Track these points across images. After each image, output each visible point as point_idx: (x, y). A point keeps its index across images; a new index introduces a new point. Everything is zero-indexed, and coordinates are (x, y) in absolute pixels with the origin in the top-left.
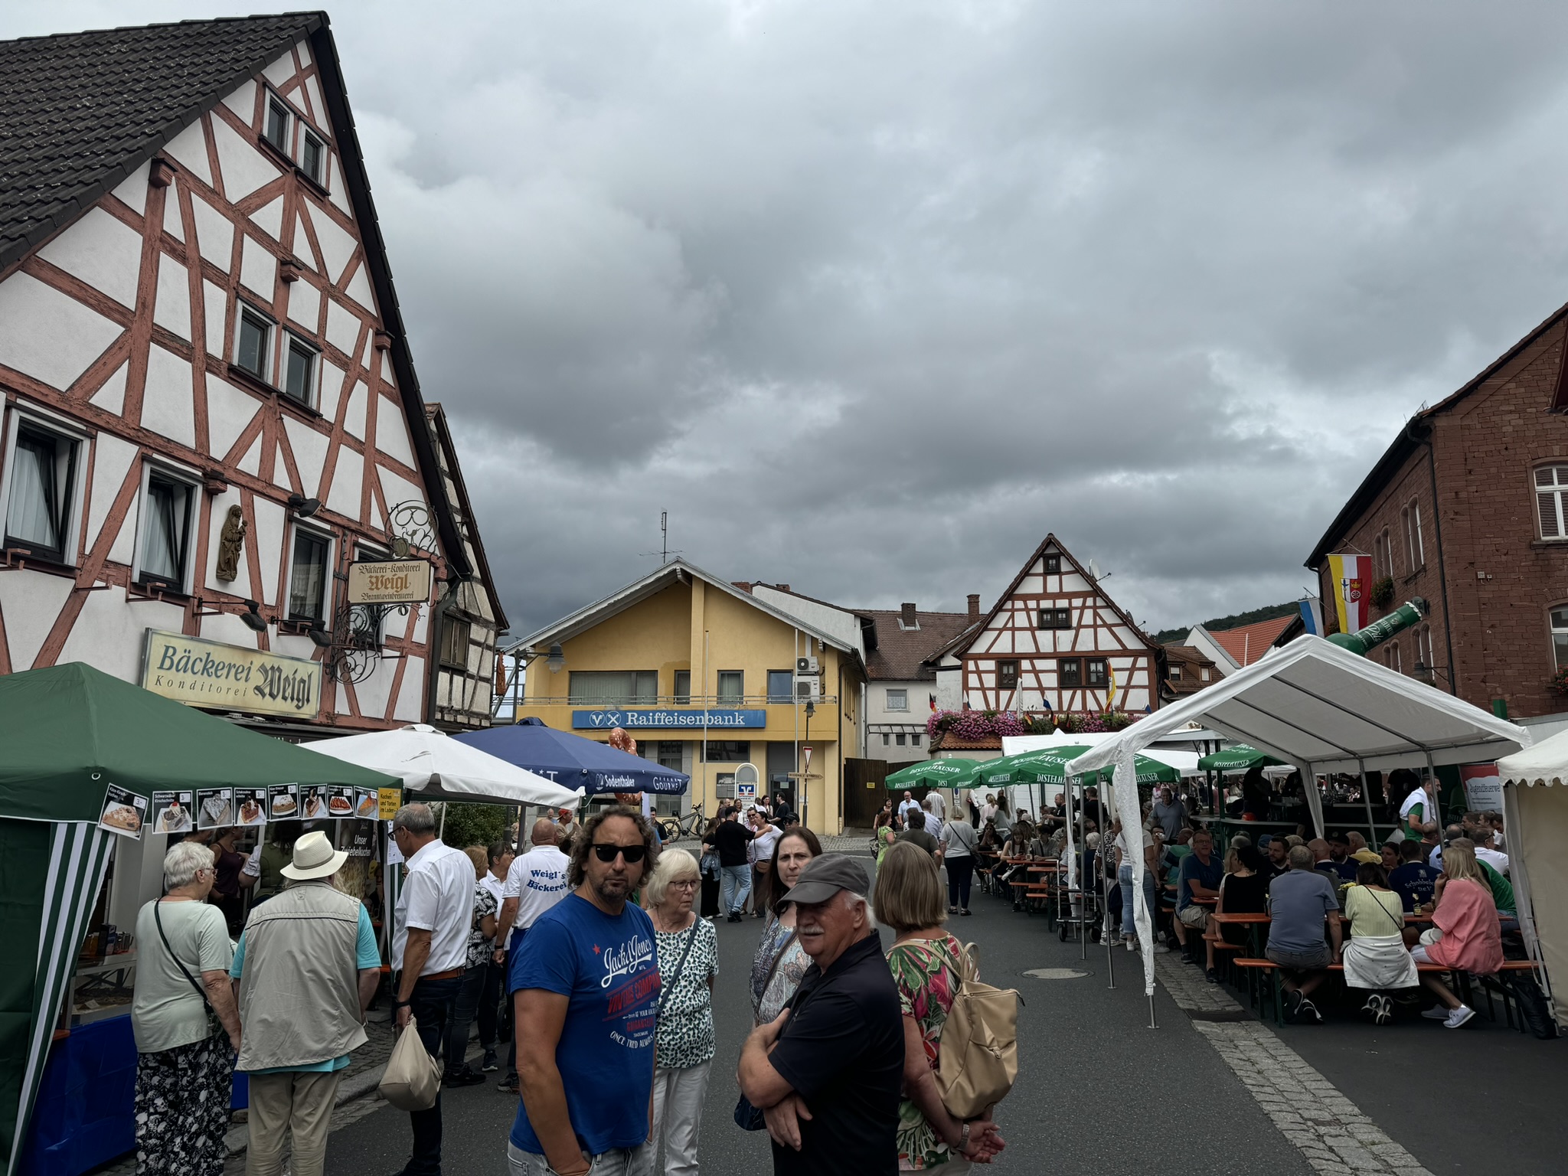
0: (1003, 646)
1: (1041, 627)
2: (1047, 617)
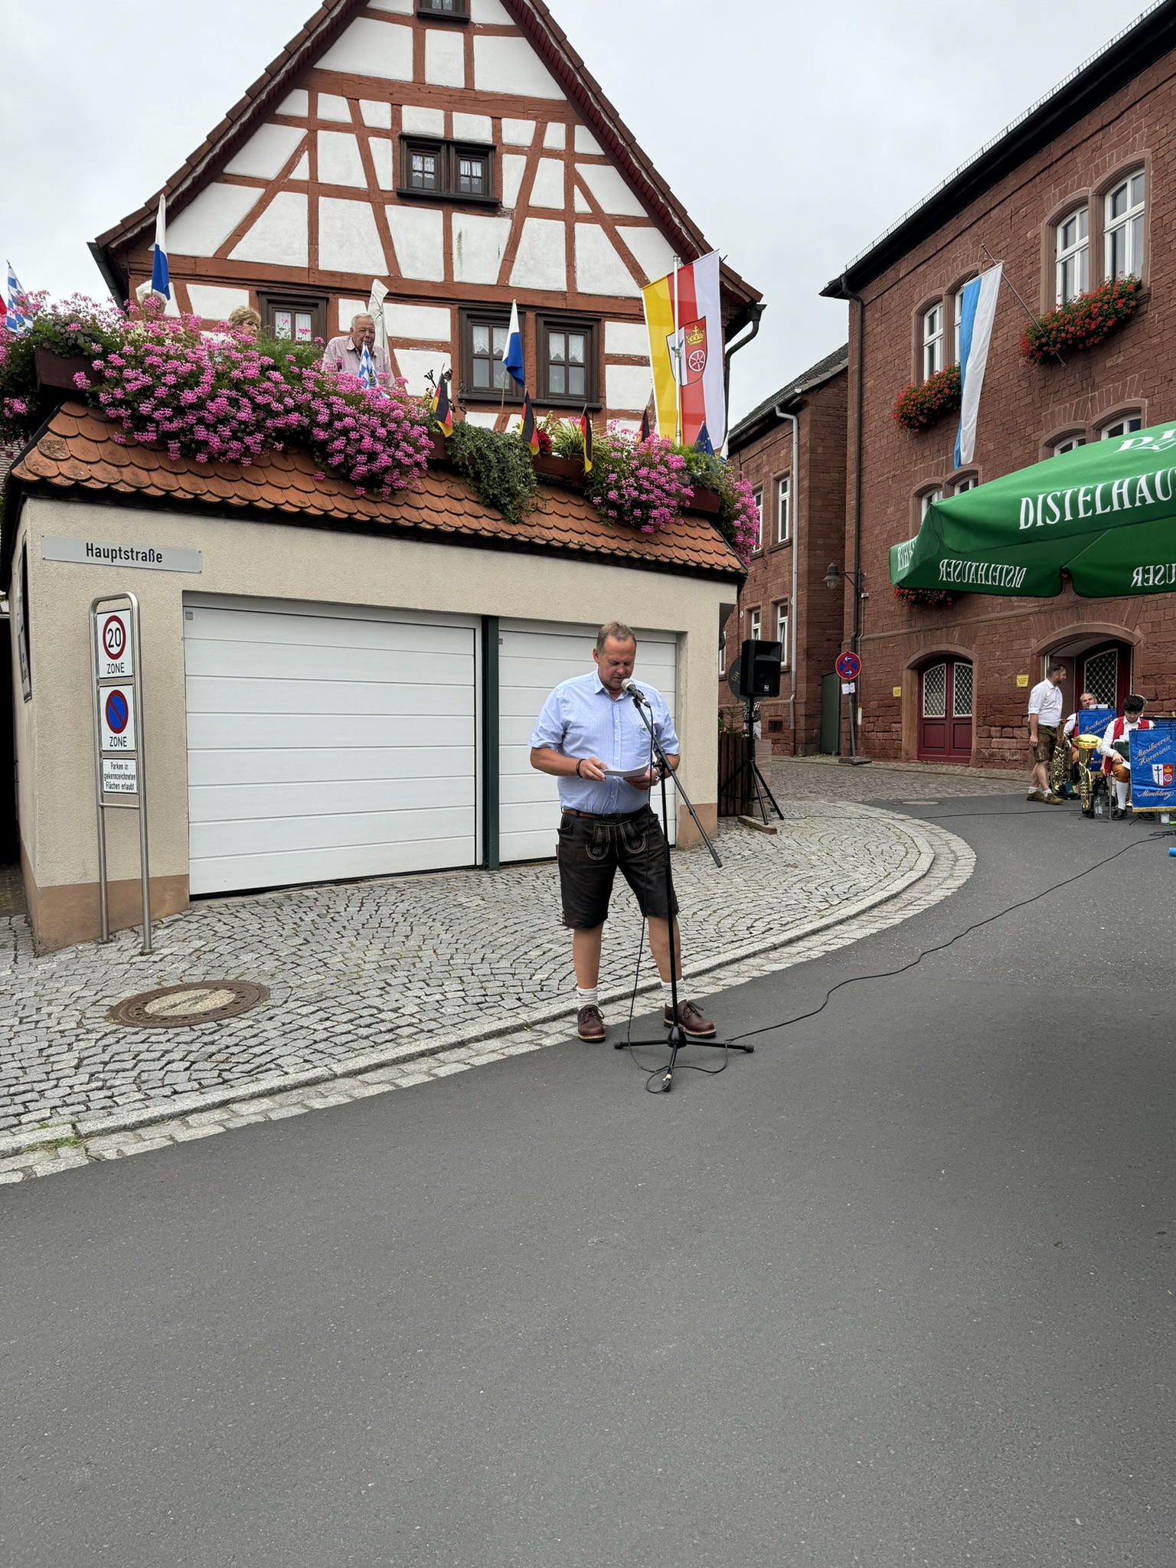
0: (277, 242)
1: (408, 196)
2: (423, 165)
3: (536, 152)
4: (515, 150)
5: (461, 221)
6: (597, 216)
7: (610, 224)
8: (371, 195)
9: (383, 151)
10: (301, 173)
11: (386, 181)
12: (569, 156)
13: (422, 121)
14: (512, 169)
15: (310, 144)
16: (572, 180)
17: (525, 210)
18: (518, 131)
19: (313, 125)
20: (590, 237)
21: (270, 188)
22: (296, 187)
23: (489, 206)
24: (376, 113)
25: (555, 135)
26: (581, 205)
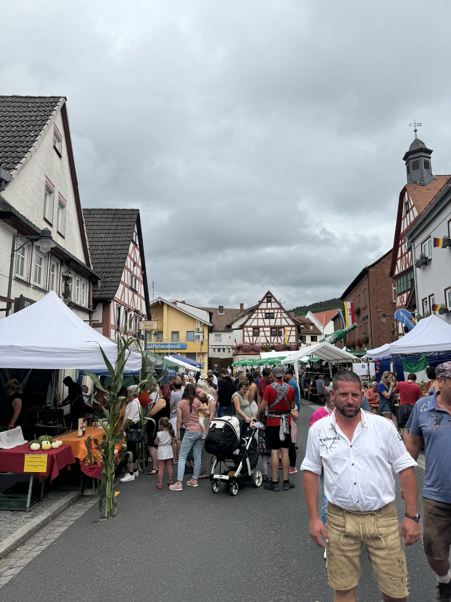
0: (255, 324)
1: (266, 318)
2: (267, 315)
3: (278, 313)
4: (276, 313)
5: (271, 320)
6: (284, 318)
7: (285, 318)
8: (263, 319)
9: (264, 314)
10: (257, 317)
11: (264, 317)
12: (281, 313)
13: (267, 311)
14: (275, 314)
15: (257, 315)
16: (281, 315)
17: (277, 318)
18: (276, 311)
19: (258, 313)
20: (283, 320)
21: (254, 319)
22: (256, 318)
23: (274, 318)
24: (263, 311)
25: (280, 311)
26: (282, 317)
